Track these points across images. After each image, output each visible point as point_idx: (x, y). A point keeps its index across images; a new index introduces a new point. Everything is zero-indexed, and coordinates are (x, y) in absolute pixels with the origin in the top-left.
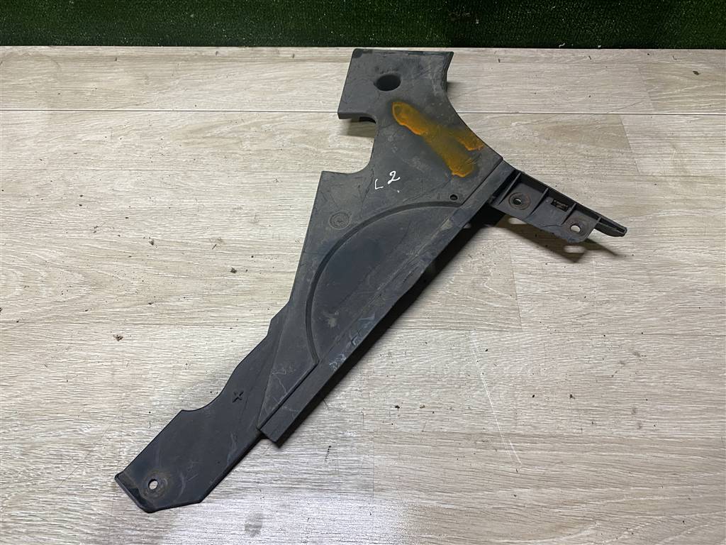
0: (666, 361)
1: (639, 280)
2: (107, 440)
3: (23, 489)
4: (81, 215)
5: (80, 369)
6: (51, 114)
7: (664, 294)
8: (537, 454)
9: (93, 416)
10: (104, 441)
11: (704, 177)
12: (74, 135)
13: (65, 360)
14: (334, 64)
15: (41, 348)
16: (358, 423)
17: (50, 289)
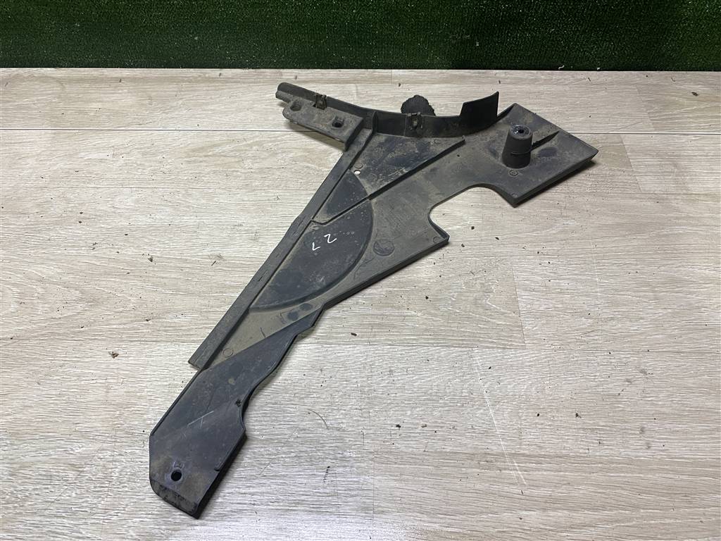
0: (674, 380)
1: (643, 297)
2: (99, 460)
3: (11, 511)
4: (80, 232)
5: (73, 387)
6: (55, 134)
7: (670, 311)
8: (543, 474)
9: (84, 435)
10: (96, 461)
11: (706, 195)
12: (77, 154)
13: (58, 378)
14: (336, 85)
15: (34, 365)
16: (358, 443)
17: (46, 305)
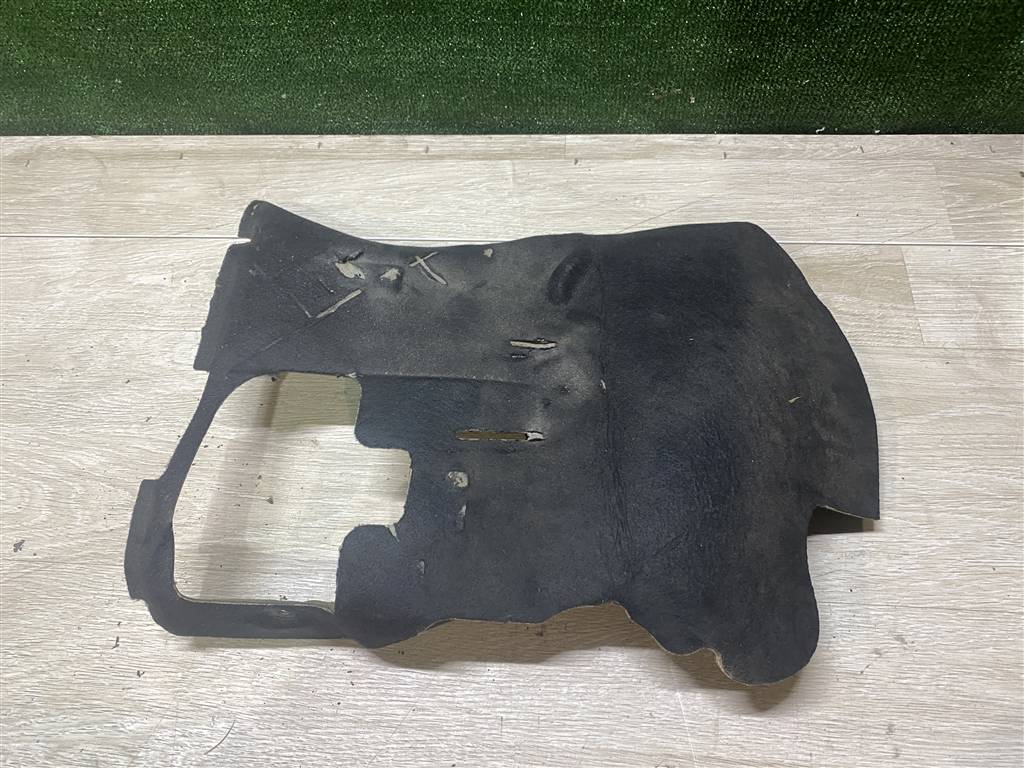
0: (944, 652)
2: (156, 742)
6: (93, 243)
9: (138, 706)
10: (153, 743)
12: (123, 276)
14: (484, 162)
15: (74, 601)
16: (494, 732)
17: (87, 512)
